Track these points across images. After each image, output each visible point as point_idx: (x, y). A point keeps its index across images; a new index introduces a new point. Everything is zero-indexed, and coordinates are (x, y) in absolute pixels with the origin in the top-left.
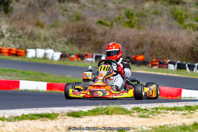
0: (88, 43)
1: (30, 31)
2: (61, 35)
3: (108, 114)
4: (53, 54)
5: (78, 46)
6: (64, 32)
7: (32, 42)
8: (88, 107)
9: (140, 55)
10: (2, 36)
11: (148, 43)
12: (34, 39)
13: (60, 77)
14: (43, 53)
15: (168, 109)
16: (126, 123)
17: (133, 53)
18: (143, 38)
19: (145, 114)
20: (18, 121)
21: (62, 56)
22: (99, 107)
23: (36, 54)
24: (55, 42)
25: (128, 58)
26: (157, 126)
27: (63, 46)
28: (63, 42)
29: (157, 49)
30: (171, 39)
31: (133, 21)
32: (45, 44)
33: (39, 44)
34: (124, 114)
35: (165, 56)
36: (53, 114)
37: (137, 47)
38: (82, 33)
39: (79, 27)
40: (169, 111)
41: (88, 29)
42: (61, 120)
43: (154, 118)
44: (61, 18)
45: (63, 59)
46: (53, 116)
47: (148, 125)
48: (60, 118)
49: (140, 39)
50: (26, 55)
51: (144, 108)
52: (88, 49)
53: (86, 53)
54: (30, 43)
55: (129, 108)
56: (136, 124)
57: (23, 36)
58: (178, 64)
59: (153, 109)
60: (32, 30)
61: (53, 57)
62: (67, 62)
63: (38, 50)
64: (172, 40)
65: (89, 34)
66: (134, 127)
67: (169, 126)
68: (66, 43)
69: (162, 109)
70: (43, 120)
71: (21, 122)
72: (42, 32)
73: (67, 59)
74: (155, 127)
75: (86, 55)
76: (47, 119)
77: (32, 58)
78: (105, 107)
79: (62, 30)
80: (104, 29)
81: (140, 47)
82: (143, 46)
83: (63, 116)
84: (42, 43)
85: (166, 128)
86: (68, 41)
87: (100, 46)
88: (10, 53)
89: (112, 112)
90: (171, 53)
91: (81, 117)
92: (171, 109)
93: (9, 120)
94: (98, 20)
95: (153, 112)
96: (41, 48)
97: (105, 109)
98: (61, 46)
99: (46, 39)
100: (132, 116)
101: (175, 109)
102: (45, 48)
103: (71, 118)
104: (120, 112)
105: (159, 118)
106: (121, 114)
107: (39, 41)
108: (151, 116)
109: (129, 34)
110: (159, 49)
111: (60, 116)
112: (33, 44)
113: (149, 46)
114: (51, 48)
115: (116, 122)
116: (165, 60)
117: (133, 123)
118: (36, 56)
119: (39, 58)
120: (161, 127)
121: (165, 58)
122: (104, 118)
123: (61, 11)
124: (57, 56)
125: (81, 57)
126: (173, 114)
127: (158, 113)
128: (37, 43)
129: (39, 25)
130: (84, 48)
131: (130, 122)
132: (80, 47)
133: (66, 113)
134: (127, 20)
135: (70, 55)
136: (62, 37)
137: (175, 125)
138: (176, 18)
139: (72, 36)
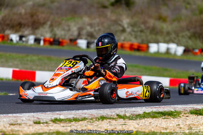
1: (152, 24)
2: (184, 29)
4: (176, 49)
5: (201, 40)
6: (188, 26)
7: (154, 37)
10: (124, 31)
12: (157, 34)
14: (166, 48)
20: (140, 119)
21: (185, 51)
23: (158, 48)
27: (186, 40)
28: (186, 37)
33: (162, 39)
36: (176, 111)
42: (183, 117)
44: (184, 11)
45: (186, 53)
46: (175, 114)
50: (148, 49)
54: (152, 38)
57: (145, 31)
60: (154, 24)
61: (175, 51)
62: (191, 57)
63: (160, 44)
68: (190, 38)
71: (143, 120)
72: (165, 27)
73: (191, 54)
76: (169, 117)
79: (185, 24)
83: (185, 114)
84: (164, 38)
86: (191, 36)
88: (131, 48)
93: (130, 118)
98: (184, 40)
99: (168, 33)
102: (167, 42)
103: (194, 116)
107: (161, 35)
111: (183, 114)
112: (156, 39)
114: (173, 42)
118: (158, 51)
119: (161, 54)
123: (184, 4)
124: (180, 50)
128: (160, 38)
129: (161, 18)
133: (188, 110)
135: (194, 49)
136: (185, 32)
139: (195, 30)
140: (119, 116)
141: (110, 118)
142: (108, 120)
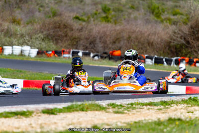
0: (65, 38)
1: (6, 27)
2: (37, 31)
3: (83, 111)
4: (30, 51)
5: (54, 42)
6: (41, 29)
7: (8, 39)
8: (63, 104)
9: (117, 50)
11: (125, 38)
12: (11, 36)
13: (37, 74)
14: (20, 50)
15: (143, 104)
16: (101, 119)
17: (110, 48)
18: (120, 33)
19: (121, 110)
21: (38, 53)
22: (74, 103)
23: (12, 51)
24: (31, 38)
25: (105, 53)
26: (131, 122)
27: (40, 42)
28: (40, 39)
29: (134, 43)
30: (148, 33)
31: (110, 16)
32: (21, 41)
33: (16, 41)
34: (99, 110)
35: (142, 51)
36: (28, 111)
37: (114, 42)
38: (58, 29)
39: (55, 23)
40: (145, 107)
41: (64, 25)
42: (36, 117)
43: (129, 114)
44: (37, 14)
45: (40, 55)
46: (28, 113)
47: (123, 121)
48: (35, 115)
49: (117, 34)
50: (3, 52)
51: (119, 104)
52: (65, 45)
53: (63, 49)
54: (6, 40)
55: (104, 104)
56: (111, 120)
58: (156, 58)
59: (129, 104)
60: (8, 27)
61: (29, 53)
62: (44, 59)
63: (14, 47)
64: (149, 35)
65: (65, 30)
66: (109, 123)
67: (144, 122)
68: (43, 40)
69: (138, 104)
70: (17, 118)
72: (18, 29)
73: (44, 55)
74: (130, 123)
75: (63, 51)
76: (22, 117)
77: (9, 55)
78: (79, 103)
79: (39, 26)
80: (80, 24)
81: (117, 42)
82: (120, 41)
83: (37, 113)
84: (18, 40)
85: (141, 124)
86: (44, 38)
87: (77, 42)
89: (87, 108)
90: (148, 47)
91: (56, 114)
92: (147, 105)
94: (74, 16)
95: (128, 108)
96: (18, 45)
97: (80, 106)
98: (38, 42)
99: (22, 36)
100: (107, 112)
101: (150, 104)
102: (22, 44)
103: (46, 116)
104: (95, 109)
105: (134, 114)
106: (97, 110)
107: (15, 38)
108: (126, 111)
109: (105, 29)
110: (137, 43)
111: (35, 114)
112: (10, 41)
113: (126, 41)
114: (27, 45)
115: (90, 119)
116: (143, 55)
117: (108, 119)
118: (12, 53)
119: (15, 55)
120: (135, 122)
121: (143, 53)
122: (79, 114)
123: (37, 7)
124: (34, 52)
125: (58, 53)
126: (149, 109)
127: (134, 108)
128: (14, 40)
129: (14, 21)
130: (61, 44)
131: (105, 118)
132: (57, 43)
133: (40, 110)
134: (104, 15)
135: (47, 51)
136: (38, 34)
137: (150, 121)
138: (153, 13)
139: (48, 32)
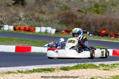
0: (72, 23)
1: (37, 16)
2: (55, 18)
4: (51, 30)
5: (66, 25)
6: (58, 17)
7: (38, 23)
10: (20, 19)
11: (108, 23)
12: (40, 21)
14: (45, 29)
17: (99, 29)
18: (105, 20)
19: (107, 68)
20: (31, 73)
21: (56, 31)
23: (41, 30)
24: (52, 23)
25: (96, 32)
28: (57, 23)
29: (113, 26)
31: (99, 10)
35: (118, 31)
36: (52, 68)
38: (68, 18)
39: (66, 14)
41: (72, 15)
42: (56, 72)
45: (57, 33)
46: (52, 70)
48: (56, 71)
49: (103, 21)
52: (72, 27)
53: (71, 29)
57: (33, 20)
61: (51, 32)
62: (60, 35)
63: (42, 27)
65: (73, 18)
68: (59, 24)
70: (45, 73)
71: (33, 74)
72: (44, 17)
73: (59, 33)
75: (71, 31)
76: (48, 72)
79: (56, 15)
82: (105, 25)
83: (58, 70)
84: (44, 24)
86: (60, 22)
87: (79, 25)
88: (25, 29)
93: (25, 73)
96: (44, 27)
97: (83, 65)
98: (56, 25)
99: (46, 21)
102: (46, 26)
103: (63, 71)
104: (92, 67)
107: (42, 22)
108: (110, 69)
110: (115, 27)
113: (108, 25)
114: (50, 26)
119: (42, 33)
124: (53, 31)
128: (42, 24)
129: (42, 12)
130: (70, 26)
135: (61, 30)
136: (56, 20)
139: (62, 19)
140: (19, 72)
141: (13, 73)
142: (12, 74)
